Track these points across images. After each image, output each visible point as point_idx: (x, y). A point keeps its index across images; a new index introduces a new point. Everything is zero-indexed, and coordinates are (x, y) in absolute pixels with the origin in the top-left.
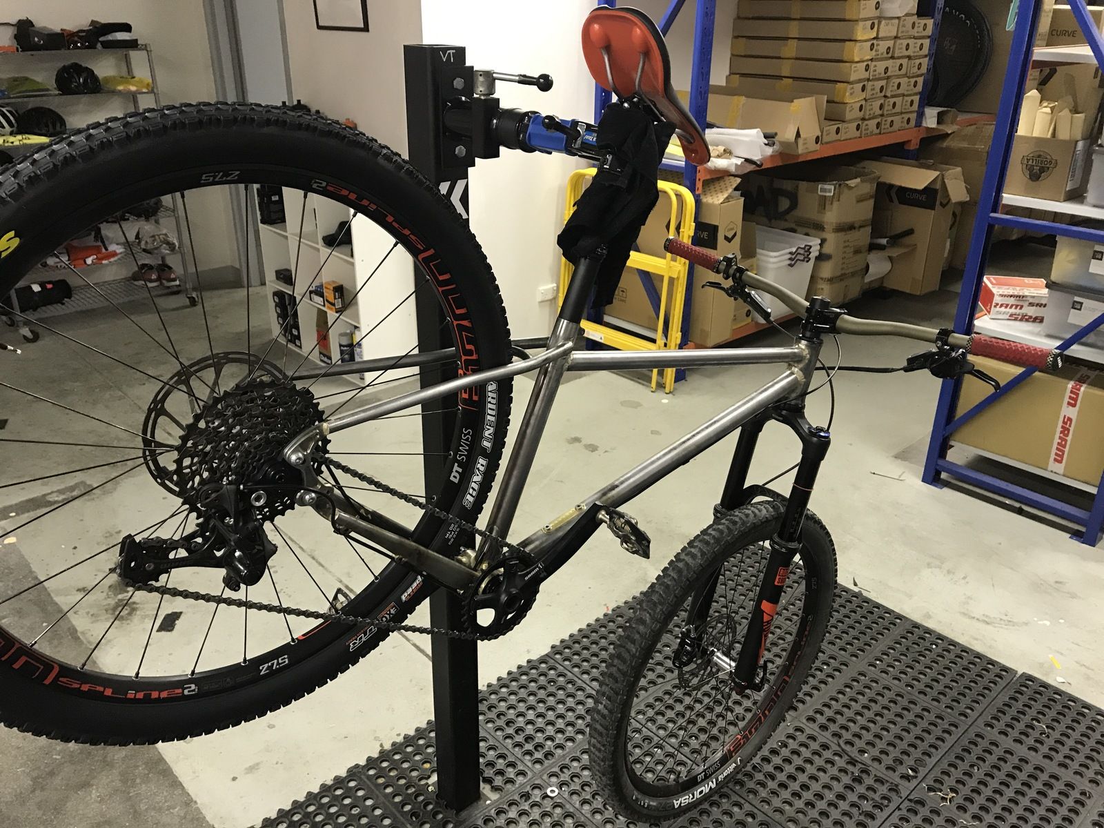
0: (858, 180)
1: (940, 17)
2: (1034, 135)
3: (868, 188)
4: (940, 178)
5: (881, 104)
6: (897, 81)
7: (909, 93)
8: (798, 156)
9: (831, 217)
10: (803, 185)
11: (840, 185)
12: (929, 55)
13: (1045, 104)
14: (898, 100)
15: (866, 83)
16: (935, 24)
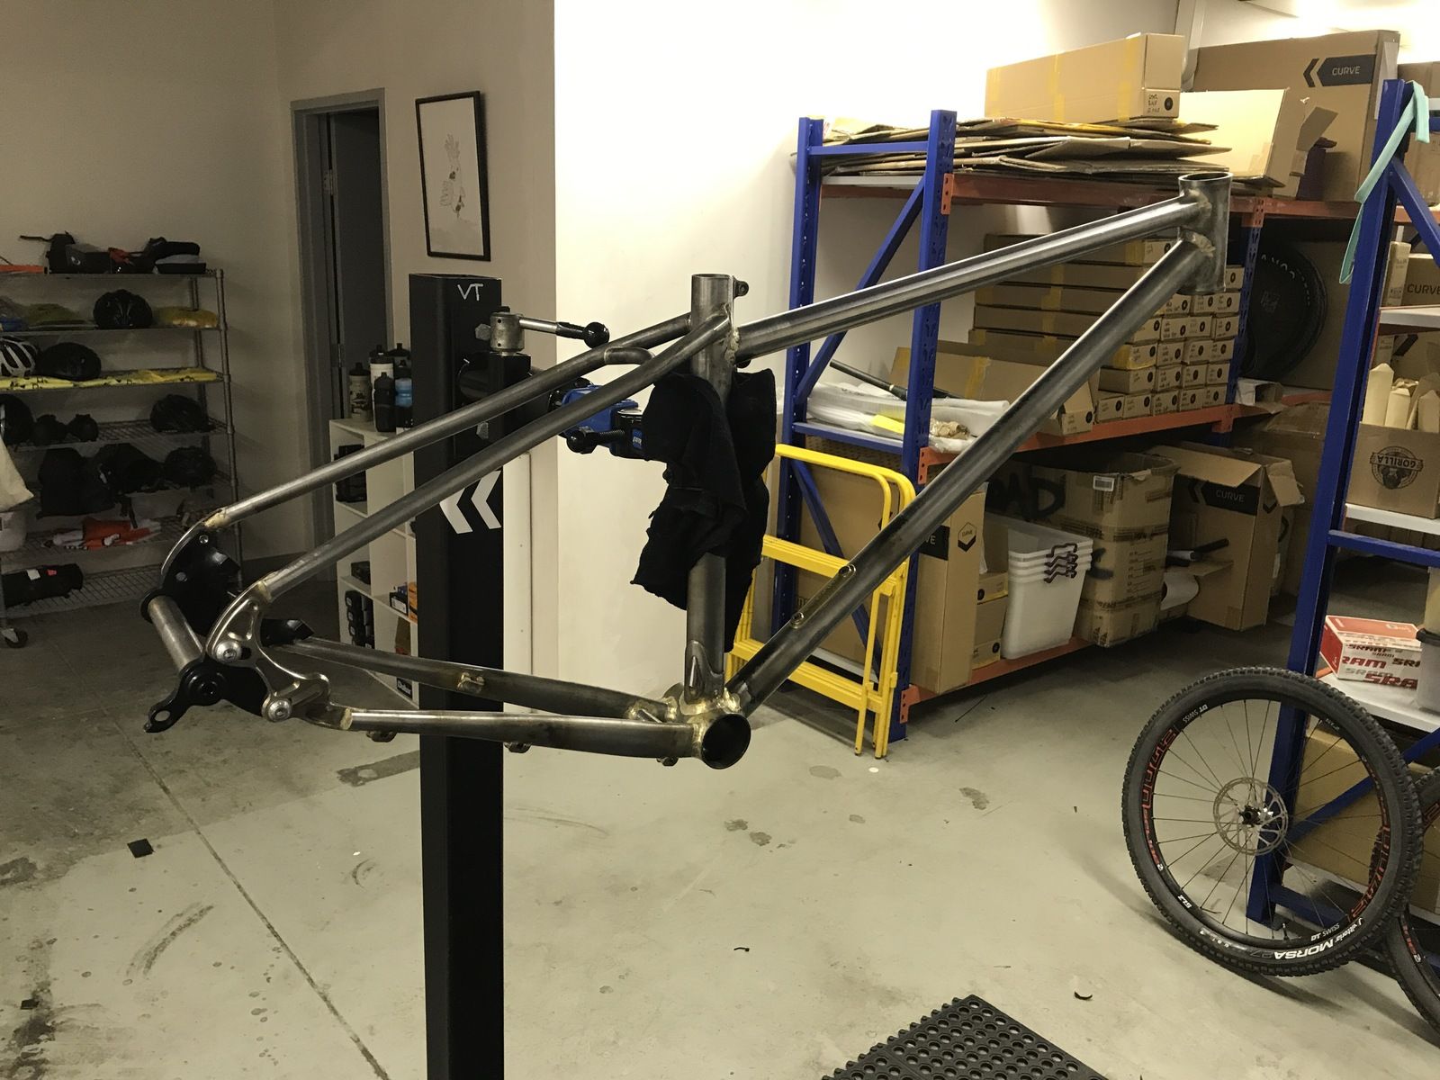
0: (1148, 472)
1: (1254, 265)
2: (1386, 425)
3: (1163, 483)
4: (1261, 475)
5: (1178, 373)
6: (1198, 344)
7: (1215, 360)
8: (1063, 438)
9: (1111, 520)
10: (1072, 476)
11: (1123, 478)
12: (1241, 313)
13: (1401, 383)
14: (1201, 369)
15: (1156, 345)
16: (1247, 275)
